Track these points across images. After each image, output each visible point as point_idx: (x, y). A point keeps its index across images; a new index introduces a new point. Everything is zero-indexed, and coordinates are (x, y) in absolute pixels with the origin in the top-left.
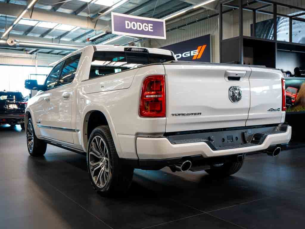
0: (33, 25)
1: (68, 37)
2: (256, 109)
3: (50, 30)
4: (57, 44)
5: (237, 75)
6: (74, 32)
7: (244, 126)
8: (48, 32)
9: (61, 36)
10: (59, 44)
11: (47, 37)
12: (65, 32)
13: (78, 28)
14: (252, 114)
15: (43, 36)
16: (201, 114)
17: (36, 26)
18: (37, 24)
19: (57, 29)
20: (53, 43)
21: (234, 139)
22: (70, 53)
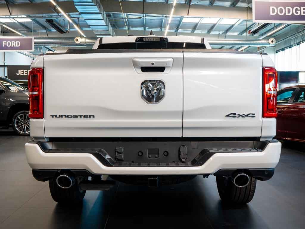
0: (197, 22)
1: (234, 31)
2: (195, 113)
3: (214, 25)
4: (224, 39)
5: (153, 64)
6: (239, 25)
7: (181, 136)
8: (212, 28)
9: (227, 31)
10: (226, 39)
11: (212, 33)
12: (230, 26)
13: (241, 20)
14: (188, 121)
15: (209, 32)
16: (94, 116)
17: (199, 23)
18: (200, 20)
19: (220, 23)
20: (219, 38)
21: (161, 153)
22: (241, 47)
